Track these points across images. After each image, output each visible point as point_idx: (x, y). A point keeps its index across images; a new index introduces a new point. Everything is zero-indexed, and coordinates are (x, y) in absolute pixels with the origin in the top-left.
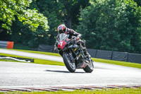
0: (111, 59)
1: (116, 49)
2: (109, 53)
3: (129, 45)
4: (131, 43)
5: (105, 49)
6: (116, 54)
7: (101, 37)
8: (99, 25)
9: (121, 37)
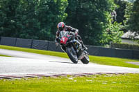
0: (31, 48)
1: (36, 37)
2: (29, 41)
3: (49, 33)
4: (51, 31)
5: (24, 37)
6: (36, 42)
7: (21, 25)
8: (18, 13)
9: (41, 25)
